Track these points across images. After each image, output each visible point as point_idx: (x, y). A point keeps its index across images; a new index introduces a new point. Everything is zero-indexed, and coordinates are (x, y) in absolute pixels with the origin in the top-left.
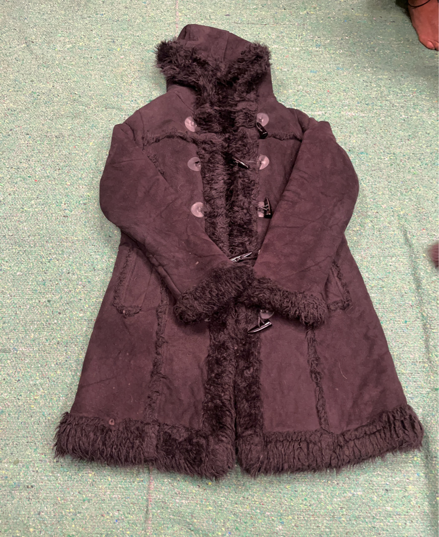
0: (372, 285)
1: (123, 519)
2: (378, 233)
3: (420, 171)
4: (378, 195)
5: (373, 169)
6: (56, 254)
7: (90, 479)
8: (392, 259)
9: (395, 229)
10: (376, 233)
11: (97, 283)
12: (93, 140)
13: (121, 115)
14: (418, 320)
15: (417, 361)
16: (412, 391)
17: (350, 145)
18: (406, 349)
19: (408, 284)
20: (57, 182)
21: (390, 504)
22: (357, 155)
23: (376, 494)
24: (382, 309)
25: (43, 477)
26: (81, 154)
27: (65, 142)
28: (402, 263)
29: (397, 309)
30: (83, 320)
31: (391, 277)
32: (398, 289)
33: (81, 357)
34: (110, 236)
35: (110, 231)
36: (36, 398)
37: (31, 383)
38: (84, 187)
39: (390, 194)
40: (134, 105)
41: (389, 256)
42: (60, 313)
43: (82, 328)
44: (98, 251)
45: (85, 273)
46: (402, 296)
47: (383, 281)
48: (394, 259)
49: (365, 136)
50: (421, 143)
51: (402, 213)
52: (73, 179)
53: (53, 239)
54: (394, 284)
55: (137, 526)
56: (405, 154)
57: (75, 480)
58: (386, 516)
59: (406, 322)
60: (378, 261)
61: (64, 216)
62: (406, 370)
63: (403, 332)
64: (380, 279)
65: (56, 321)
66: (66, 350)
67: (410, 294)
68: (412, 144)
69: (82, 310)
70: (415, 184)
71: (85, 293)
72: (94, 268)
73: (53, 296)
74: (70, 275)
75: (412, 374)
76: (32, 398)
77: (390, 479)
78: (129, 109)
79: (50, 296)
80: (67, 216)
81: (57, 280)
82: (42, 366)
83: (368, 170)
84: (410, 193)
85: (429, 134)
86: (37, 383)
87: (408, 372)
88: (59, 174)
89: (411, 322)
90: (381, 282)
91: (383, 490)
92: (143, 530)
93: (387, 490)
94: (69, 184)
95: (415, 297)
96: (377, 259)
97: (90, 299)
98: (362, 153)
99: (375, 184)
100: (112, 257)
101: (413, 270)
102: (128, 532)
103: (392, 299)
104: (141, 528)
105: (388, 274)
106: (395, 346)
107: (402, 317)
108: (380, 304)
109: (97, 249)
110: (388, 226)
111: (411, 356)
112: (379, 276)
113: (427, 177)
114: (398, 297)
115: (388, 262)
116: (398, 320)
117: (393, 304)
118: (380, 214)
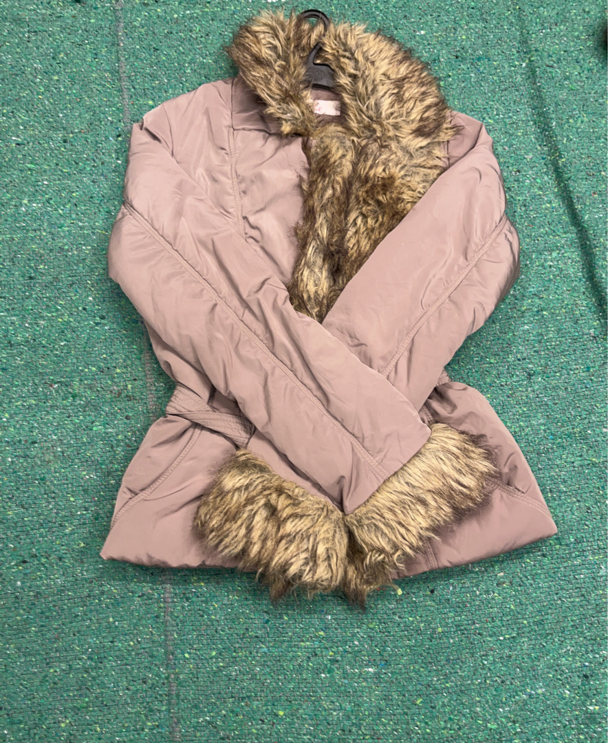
0: (523, 309)
2: (523, 208)
3: (579, 83)
4: (517, 136)
5: (503, 87)
7: (64, 731)
8: (551, 254)
9: (552, 197)
10: (520, 210)
11: (19, 369)
13: (20, 32)
17: (456, 46)
18: (594, 418)
19: (584, 297)
21: (594, 701)
22: (472, 64)
23: (568, 687)
24: (544, 351)
28: (570, 261)
29: (570, 347)
30: (4, 444)
32: (567, 310)
33: (9, 513)
34: (31, 278)
35: (31, 267)
40: (44, 11)
41: (545, 249)
44: (13, 309)
46: (576, 323)
47: (540, 298)
48: (554, 254)
49: (481, 25)
50: (577, 30)
54: (560, 301)
56: (551, 53)
57: (37, 737)
58: (587, 721)
59: (588, 368)
62: (599, 458)
63: (586, 387)
64: (535, 295)
67: (590, 315)
68: (562, 33)
70: (574, 109)
72: (10, 342)
77: (591, 655)
78: (34, 20)
83: (493, 91)
85: (588, 12)
89: (597, 368)
90: (537, 300)
91: (579, 676)
93: (586, 676)
95: (599, 320)
97: (10, 402)
98: (479, 59)
99: (511, 117)
100: (42, 317)
101: (589, 272)
103: (559, 331)
105: (546, 283)
106: (575, 417)
107: (580, 361)
108: (540, 342)
109: (10, 305)
110: (540, 195)
112: (532, 290)
113: (592, 95)
114: (569, 324)
115: (546, 260)
116: (575, 367)
117: (563, 339)
118: (524, 173)
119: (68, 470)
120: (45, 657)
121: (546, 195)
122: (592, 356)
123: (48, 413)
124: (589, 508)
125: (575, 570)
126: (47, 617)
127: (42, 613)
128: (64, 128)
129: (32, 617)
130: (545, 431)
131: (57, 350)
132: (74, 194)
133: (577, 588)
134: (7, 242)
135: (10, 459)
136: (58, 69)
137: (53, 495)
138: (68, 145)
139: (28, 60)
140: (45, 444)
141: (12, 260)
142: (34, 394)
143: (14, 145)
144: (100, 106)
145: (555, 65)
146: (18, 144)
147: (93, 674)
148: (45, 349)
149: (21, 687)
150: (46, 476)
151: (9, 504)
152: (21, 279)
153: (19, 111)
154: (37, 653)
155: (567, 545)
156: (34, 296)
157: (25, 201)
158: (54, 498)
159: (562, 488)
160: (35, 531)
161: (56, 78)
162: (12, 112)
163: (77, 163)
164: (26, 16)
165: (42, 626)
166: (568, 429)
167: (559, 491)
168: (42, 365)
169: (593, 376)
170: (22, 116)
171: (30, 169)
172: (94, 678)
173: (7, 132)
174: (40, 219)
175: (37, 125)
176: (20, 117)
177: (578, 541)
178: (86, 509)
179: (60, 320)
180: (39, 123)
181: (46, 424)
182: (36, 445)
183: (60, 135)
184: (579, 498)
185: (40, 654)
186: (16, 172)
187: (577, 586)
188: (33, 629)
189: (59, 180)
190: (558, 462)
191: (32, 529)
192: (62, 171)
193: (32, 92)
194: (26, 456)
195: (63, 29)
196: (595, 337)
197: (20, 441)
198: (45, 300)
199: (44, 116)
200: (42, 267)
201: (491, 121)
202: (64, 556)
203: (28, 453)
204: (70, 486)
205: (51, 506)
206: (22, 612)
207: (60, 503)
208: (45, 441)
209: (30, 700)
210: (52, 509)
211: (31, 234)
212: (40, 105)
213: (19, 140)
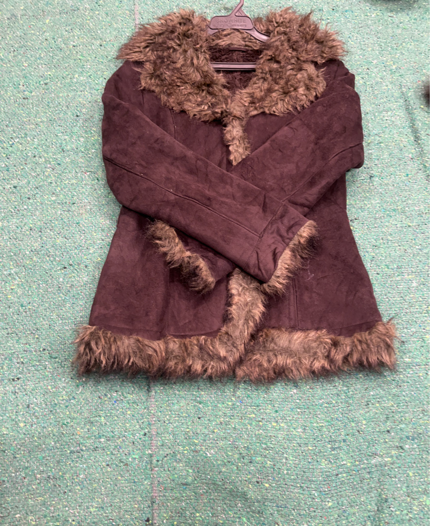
0: (369, 142)
1: (122, 400)
2: (371, 89)
3: (409, 26)
4: (368, 51)
5: (360, 26)
6: (19, 138)
8: (387, 113)
9: (388, 83)
10: (369, 90)
11: (68, 164)
12: (50, 18)
14: (420, 171)
15: (423, 213)
16: (420, 243)
17: (333, 4)
18: (410, 202)
19: (406, 137)
20: (12, 64)
21: (408, 356)
22: (342, 13)
24: (380, 164)
25: (30, 368)
26: (38, 33)
27: (18, 23)
28: (398, 117)
29: (396, 163)
30: (57, 204)
31: (387, 130)
32: (396, 143)
33: (58, 241)
34: (77, 116)
35: (78, 110)
36: (12, 287)
37: (5, 273)
38: (44, 66)
39: (381, 49)
41: (384, 110)
42: (29, 198)
43: (56, 213)
44: (66, 132)
45: (53, 155)
46: (401, 150)
47: (379, 137)
48: (389, 113)
51: (394, 67)
52: (30, 60)
53: (13, 123)
54: (392, 139)
55: (138, 405)
57: (66, 366)
58: (404, 367)
59: (407, 175)
60: (373, 117)
61: (24, 98)
63: (406, 185)
64: (376, 134)
65: (25, 207)
66: (40, 236)
67: (409, 147)
69: (54, 193)
70: (406, 38)
71: (55, 176)
72: (63, 150)
73: (19, 181)
74: (37, 158)
75: (419, 225)
76: (8, 289)
77: (405, 330)
79: (15, 181)
80: (27, 98)
81: (22, 165)
82: (15, 255)
83: (354, 28)
84: (401, 47)
86: (12, 272)
87: (414, 224)
88: (14, 56)
89: (413, 175)
90: (377, 138)
92: (145, 408)
93: (403, 342)
94: (26, 65)
95: (415, 149)
96: (372, 115)
97: (61, 181)
98: (346, 11)
99: (364, 41)
100: (82, 137)
101: (411, 123)
102: (129, 412)
103: (390, 155)
104: (143, 407)
105: (384, 129)
106: (398, 200)
107: (403, 171)
108: (378, 160)
109: (64, 130)
110: (381, 82)
111: (416, 208)
112: (375, 132)
113: (416, 32)
114: (396, 151)
115: (384, 116)
116: (399, 174)
117: (392, 159)
118: (371, 70)
119: (93, 219)
120: (74, 320)
121: (385, 82)
122: (410, 168)
123: (83, 188)
124: (406, 250)
125: (397, 282)
126: (76, 299)
127: (74, 296)
128: (101, 39)
129: (67, 298)
130: (379, 207)
131: (90, 154)
132: (105, 73)
133: (398, 293)
134: (65, 97)
135: (59, 212)
137: (83, 232)
138: (102, 48)
140: (81, 205)
141: (67, 107)
142: (76, 177)
143: (71, 47)
144: (122, 28)
145: (395, 16)
146: (74, 46)
148: (83, 154)
149: (58, 337)
150: (80, 221)
151: (58, 236)
152: (72, 116)
153: (75, 29)
154: (69, 318)
155: (392, 269)
156: (78, 125)
157: (76, 76)
158: (84, 233)
159: (389, 238)
160: (72, 251)
161: (97, 13)
162: (72, 29)
163: (107, 57)
165: (73, 303)
166: (393, 207)
167: (387, 240)
168: (81, 162)
169: (410, 179)
170: (77, 32)
171: (80, 59)
173: (68, 40)
174: (84, 85)
175: (85, 36)
176: (75, 32)
177: (398, 267)
178: (103, 240)
179: (92, 138)
180: (86, 35)
181: (81, 194)
182: (75, 205)
183: (98, 42)
184: (400, 244)
185: (71, 319)
186: (71, 61)
187: (399, 291)
188: (68, 305)
189: (96, 65)
190: (387, 224)
191: (71, 250)
192: (98, 61)
193: (83, 19)
194: (69, 211)
196: (412, 159)
197: (66, 203)
198: (85, 127)
199: (89, 31)
200: (84, 110)
201: (353, 43)
202: (89, 265)
203: (70, 209)
204: (94, 227)
205: (82, 238)
206: (61, 295)
207: (87, 236)
208: (81, 203)
209: (63, 345)
210: (82, 240)
211: (79, 93)
212: (87, 26)
213: (75, 44)
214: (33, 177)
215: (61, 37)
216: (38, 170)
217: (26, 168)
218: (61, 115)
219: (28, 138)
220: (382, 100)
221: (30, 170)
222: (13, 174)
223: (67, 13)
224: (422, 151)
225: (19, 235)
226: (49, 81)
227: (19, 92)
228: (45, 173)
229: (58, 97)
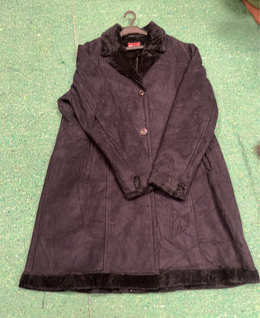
122: (246, 193)
134: (37, 150)
136: (56, 88)
139: (46, 85)
141: (38, 156)
143: (40, 115)
147: (63, 308)
152: (41, 162)
157: (43, 135)
162: (40, 103)
164: (45, 69)
169: (246, 200)
170: (43, 105)
171: (45, 123)
172: (63, 310)
173: (37, 110)
183: (56, 111)
186: (40, 124)
189: (55, 126)
193: (47, 96)
195: (57, 73)
211: (45, 146)
212: (49, 100)
213: (42, 113)
214: (19, 205)
215: (34, 108)
216: (22, 200)
217: (15, 199)
218: (35, 162)
219: (16, 179)
220: (228, 147)
221: (17, 200)
222: (7, 203)
223: (37, 92)
224: (253, 182)
225: (11, 245)
226: (27, 138)
227: (9, 147)
228: (26, 201)
229: (33, 150)
